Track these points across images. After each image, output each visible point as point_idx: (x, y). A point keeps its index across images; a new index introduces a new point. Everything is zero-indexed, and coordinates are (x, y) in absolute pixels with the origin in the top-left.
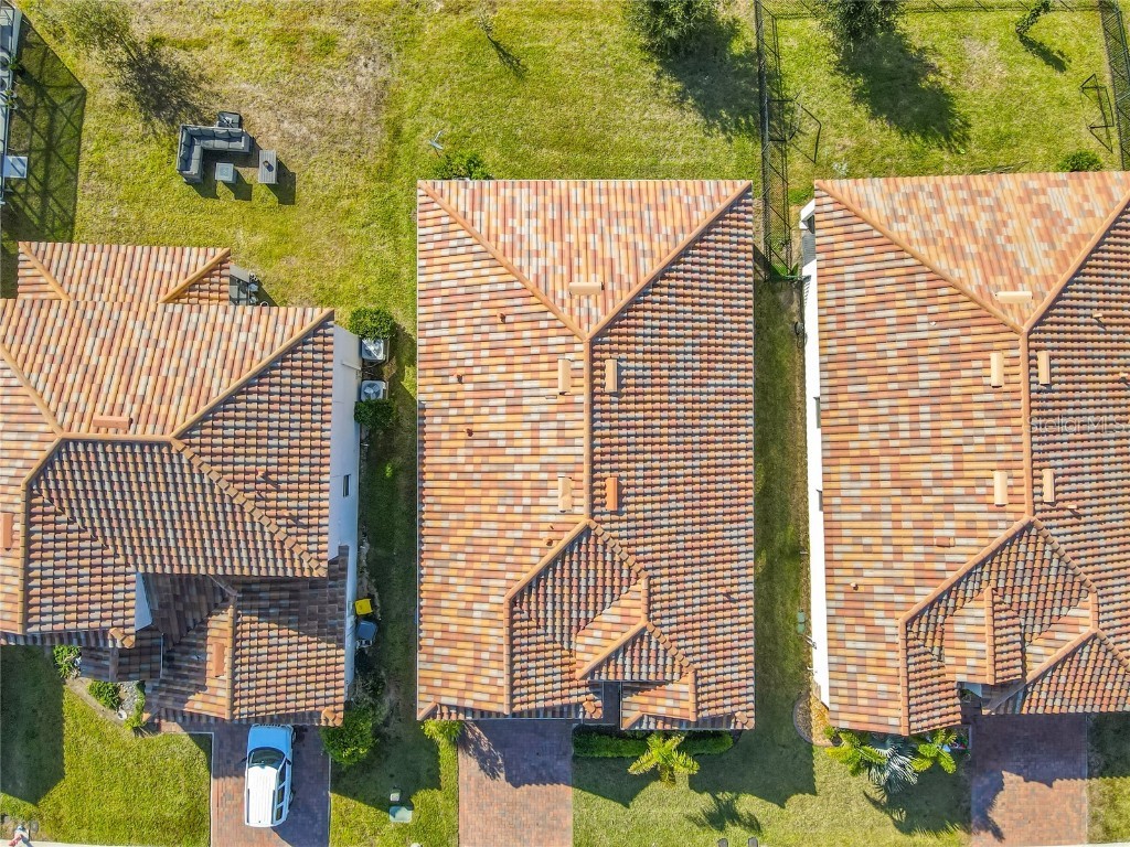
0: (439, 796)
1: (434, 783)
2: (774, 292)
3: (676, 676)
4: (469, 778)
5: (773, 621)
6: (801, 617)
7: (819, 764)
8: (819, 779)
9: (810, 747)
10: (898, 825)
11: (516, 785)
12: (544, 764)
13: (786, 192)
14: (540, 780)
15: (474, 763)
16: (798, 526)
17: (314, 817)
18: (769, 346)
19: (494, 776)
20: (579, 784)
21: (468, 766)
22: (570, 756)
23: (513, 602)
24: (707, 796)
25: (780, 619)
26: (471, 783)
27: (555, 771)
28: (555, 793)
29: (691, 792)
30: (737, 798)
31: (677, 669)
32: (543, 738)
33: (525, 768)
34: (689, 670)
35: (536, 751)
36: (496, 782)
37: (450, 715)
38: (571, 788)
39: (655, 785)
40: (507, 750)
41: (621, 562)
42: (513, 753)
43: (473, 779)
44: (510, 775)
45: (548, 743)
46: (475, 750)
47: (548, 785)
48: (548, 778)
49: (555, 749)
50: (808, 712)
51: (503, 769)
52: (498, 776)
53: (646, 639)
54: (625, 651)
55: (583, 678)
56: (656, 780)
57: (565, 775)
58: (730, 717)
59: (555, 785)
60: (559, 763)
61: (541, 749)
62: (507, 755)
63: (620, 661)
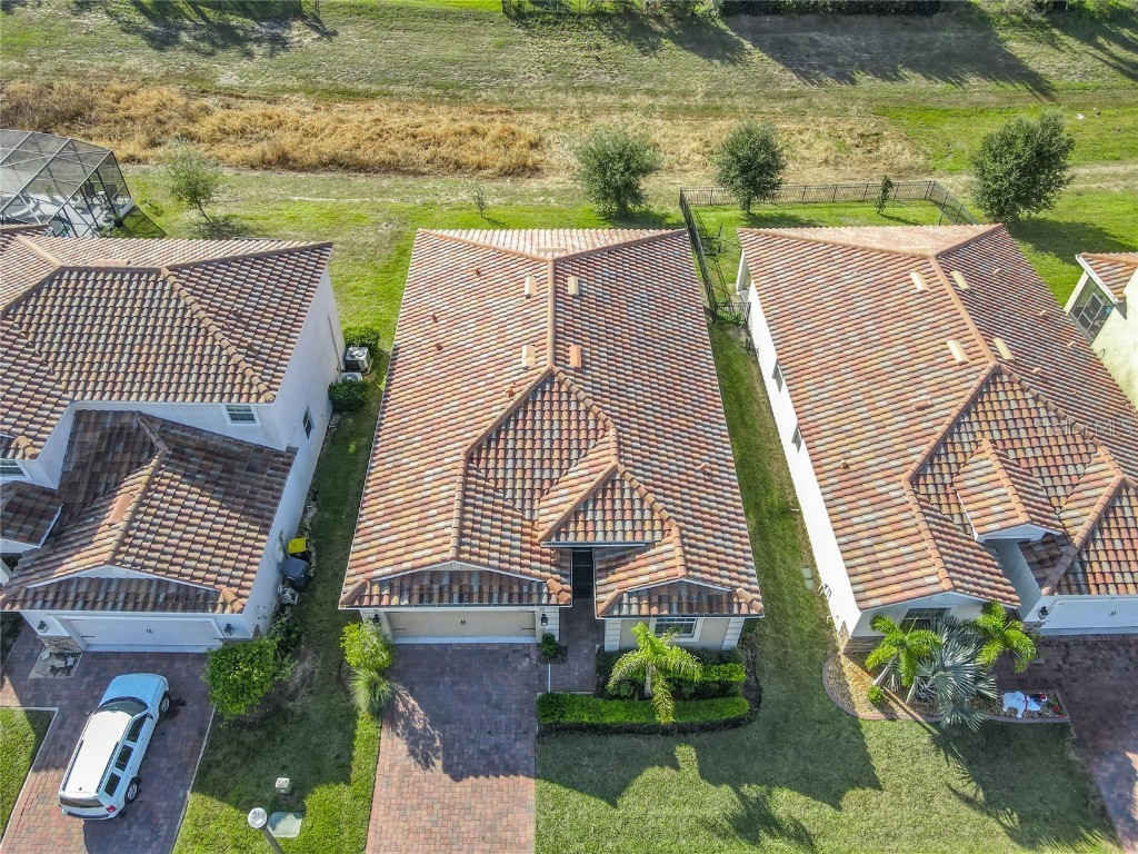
0: (345, 793)
1: (342, 774)
2: (723, 330)
3: (658, 536)
4: (392, 766)
5: (775, 577)
6: (807, 573)
7: (873, 744)
8: (879, 764)
9: (855, 722)
10: (1011, 833)
11: (457, 778)
12: (497, 747)
13: (721, 279)
14: (492, 769)
15: (401, 746)
16: (783, 490)
17: (155, 834)
18: (724, 362)
19: (427, 763)
20: (542, 774)
21: (393, 748)
22: (533, 735)
23: (469, 459)
24: (726, 789)
25: (783, 577)
26: (393, 774)
27: (512, 757)
28: (511, 788)
29: (704, 783)
30: (769, 793)
31: (658, 525)
32: (497, 711)
33: (470, 752)
34: (671, 525)
35: (488, 729)
36: (429, 773)
37: (381, 597)
38: (533, 781)
39: (651, 773)
40: (448, 727)
41: (587, 411)
42: (456, 732)
43: (397, 768)
44: (449, 762)
45: (504, 717)
46: (405, 728)
47: (501, 777)
48: (502, 767)
49: (513, 726)
50: (841, 675)
51: (440, 754)
52: (433, 764)
53: (618, 484)
54: (595, 501)
55: (547, 538)
56: (653, 765)
57: (526, 761)
58: (730, 595)
59: (512, 776)
60: (518, 745)
61: (493, 726)
62: (447, 734)
63: (590, 515)
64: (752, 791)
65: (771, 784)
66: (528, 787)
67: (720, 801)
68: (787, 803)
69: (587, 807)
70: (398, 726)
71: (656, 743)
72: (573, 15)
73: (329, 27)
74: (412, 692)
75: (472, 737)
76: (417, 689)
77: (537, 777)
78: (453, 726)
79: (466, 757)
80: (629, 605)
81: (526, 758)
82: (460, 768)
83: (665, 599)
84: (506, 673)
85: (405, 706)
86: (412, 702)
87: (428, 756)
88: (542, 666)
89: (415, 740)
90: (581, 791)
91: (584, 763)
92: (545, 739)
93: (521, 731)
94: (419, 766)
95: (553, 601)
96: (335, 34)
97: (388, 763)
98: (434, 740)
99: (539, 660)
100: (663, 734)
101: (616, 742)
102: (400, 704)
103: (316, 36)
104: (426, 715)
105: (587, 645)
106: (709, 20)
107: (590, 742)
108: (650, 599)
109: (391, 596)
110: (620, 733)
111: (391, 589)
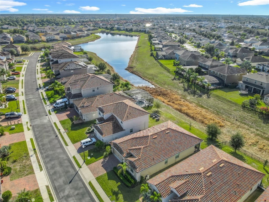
1: (96, 158)
4: (100, 161)
9: (138, 199)
12: (108, 168)
14: (105, 169)
21: (102, 160)
24: (118, 189)
29: (117, 187)
30: (120, 194)
39: (115, 181)
53: (140, 150)
58: (137, 168)
61: (110, 166)
64: (120, 192)
65: (122, 193)
66: (105, 172)
67: (116, 189)
68: (121, 196)
69: (106, 178)
70: (104, 159)
75: (107, 165)
76: (109, 158)
77: (107, 172)
78: (108, 163)
79: (105, 166)
80: (128, 161)
81: (108, 170)
82: (103, 166)
85: (107, 158)
87: (103, 163)
89: (104, 161)
92: (112, 171)
93: (111, 168)
94: (101, 163)
96: (210, 98)
98: (105, 163)
103: (207, 97)
104: (107, 160)
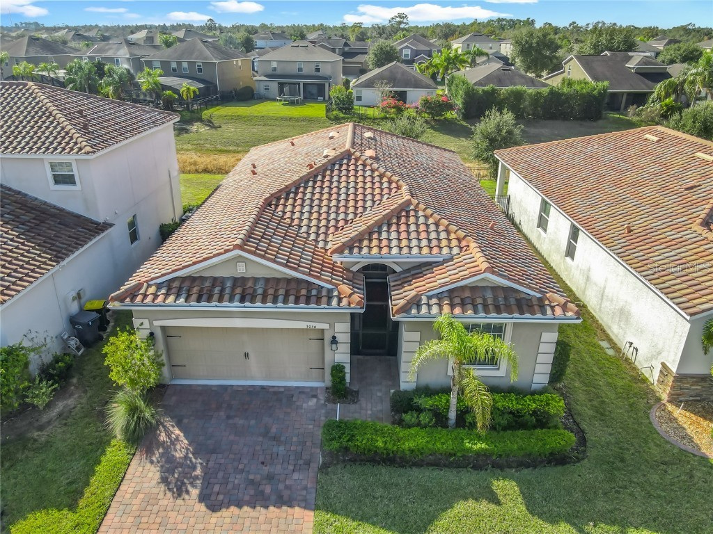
0: (66, 520)
3: (455, 251)
4: (135, 494)
6: (604, 344)
11: (214, 508)
12: (270, 478)
14: (260, 499)
15: (153, 473)
19: (180, 491)
20: (324, 503)
22: (314, 466)
23: (267, 204)
26: (134, 502)
27: (287, 487)
28: (282, 521)
31: (454, 243)
32: (275, 443)
33: (236, 482)
34: (468, 242)
35: (261, 459)
36: (179, 502)
37: (156, 296)
38: (312, 513)
40: (214, 456)
41: (381, 176)
42: (222, 461)
43: (141, 496)
44: (208, 491)
45: (282, 448)
46: (162, 455)
47: (272, 508)
48: (273, 498)
49: (292, 457)
50: (672, 419)
51: (199, 482)
52: (188, 492)
53: (412, 213)
54: (389, 225)
55: (340, 251)
56: (466, 498)
57: (304, 493)
58: (540, 299)
59: (285, 508)
60: (296, 476)
61: (268, 457)
62: (211, 463)
63: (384, 235)
64: (601, 531)
66: (304, 520)
70: (154, 454)
71: (467, 478)
72: (370, 119)
73: (216, 125)
74: (179, 424)
75: (241, 466)
76: (185, 421)
77: (316, 508)
78: (220, 456)
79: (230, 486)
80: (429, 306)
81: (305, 488)
82: (221, 497)
83: (468, 301)
84: (289, 410)
85: (169, 436)
86: (177, 431)
87: (183, 483)
88: (330, 406)
89: (171, 468)
90: (374, 524)
91: (378, 494)
92: (329, 469)
93: (301, 462)
94: (169, 494)
95: (345, 302)
96: (220, 127)
97: (131, 490)
98: (194, 468)
99: (328, 400)
100: (475, 467)
101: (416, 473)
102: (163, 434)
103: (208, 128)
104: (190, 445)
105: (380, 391)
106: (456, 121)
107: (385, 473)
108: (451, 300)
109: (167, 295)
110: (422, 466)
111: (169, 289)
